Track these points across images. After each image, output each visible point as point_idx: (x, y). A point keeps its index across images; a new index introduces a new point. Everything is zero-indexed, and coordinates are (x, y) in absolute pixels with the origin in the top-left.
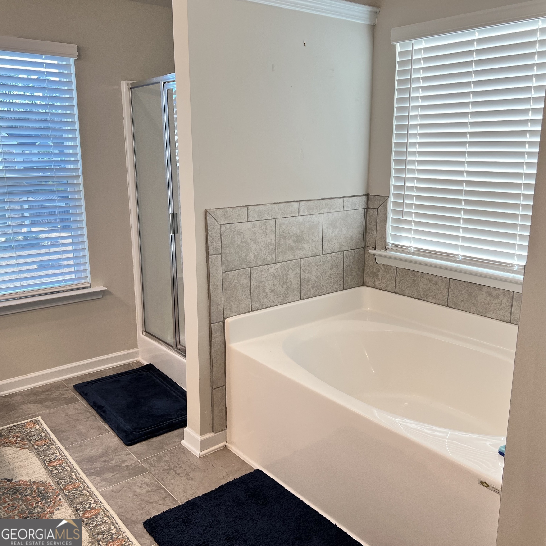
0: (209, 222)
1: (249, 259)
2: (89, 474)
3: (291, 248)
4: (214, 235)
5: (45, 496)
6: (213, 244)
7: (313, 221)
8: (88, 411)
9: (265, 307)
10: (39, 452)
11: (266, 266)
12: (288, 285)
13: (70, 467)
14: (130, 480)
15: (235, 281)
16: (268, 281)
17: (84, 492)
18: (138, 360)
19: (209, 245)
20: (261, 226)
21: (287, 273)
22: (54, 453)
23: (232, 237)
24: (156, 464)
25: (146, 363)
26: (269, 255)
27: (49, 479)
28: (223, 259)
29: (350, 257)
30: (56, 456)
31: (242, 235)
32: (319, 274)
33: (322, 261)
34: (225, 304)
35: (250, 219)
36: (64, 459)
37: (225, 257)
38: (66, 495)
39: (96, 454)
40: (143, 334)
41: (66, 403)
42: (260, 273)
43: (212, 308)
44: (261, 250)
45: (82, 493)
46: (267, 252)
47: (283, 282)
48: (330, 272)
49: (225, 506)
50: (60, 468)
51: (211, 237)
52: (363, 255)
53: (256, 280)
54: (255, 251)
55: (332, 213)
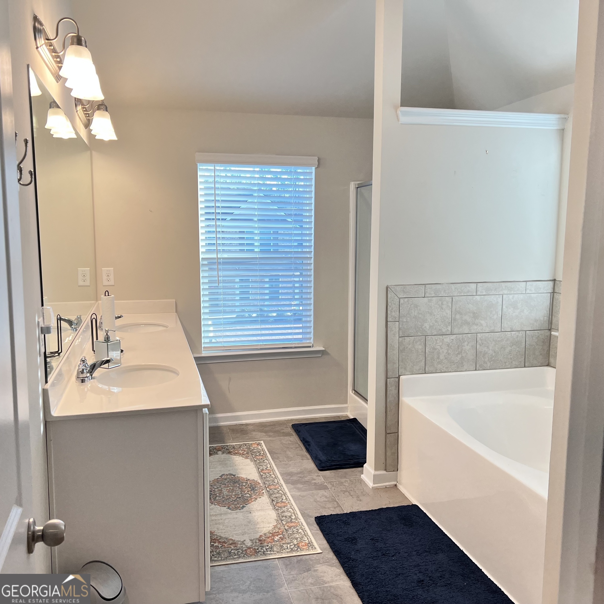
0: (389, 296)
1: (425, 329)
2: (286, 482)
3: (467, 323)
4: (393, 306)
5: (254, 489)
6: (392, 313)
7: (491, 301)
8: (298, 443)
9: (439, 372)
10: (256, 463)
11: (441, 336)
12: (464, 355)
13: (275, 476)
14: (315, 492)
15: (410, 346)
16: (443, 350)
17: (280, 491)
18: (347, 415)
19: (388, 314)
20: (438, 302)
21: (463, 344)
22: (267, 465)
23: (409, 308)
24: (337, 486)
25: (352, 417)
26: (444, 327)
27: (259, 480)
28: (400, 326)
29: (532, 337)
30: (267, 467)
31: (419, 308)
32: (497, 349)
33: (501, 338)
34: (401, 363)
35: (426, 295)
36: (272, 470)
37: (402, 325)
38: (268, 491)
39: (296, 472)
40: (352, 392)
41: (283, 436)
42: (435, 341)
43: (388, 365)
44: (436, 321)
45: (279, 492)
46: (442, 324)
47: (458, 352)
48: (509, 348)
49: (379, 521)
50: (268, 475)
51: (391, 307)
52: (549, 337)
53: (431, 347)
54: (431, 322)
55: (513, 295)
